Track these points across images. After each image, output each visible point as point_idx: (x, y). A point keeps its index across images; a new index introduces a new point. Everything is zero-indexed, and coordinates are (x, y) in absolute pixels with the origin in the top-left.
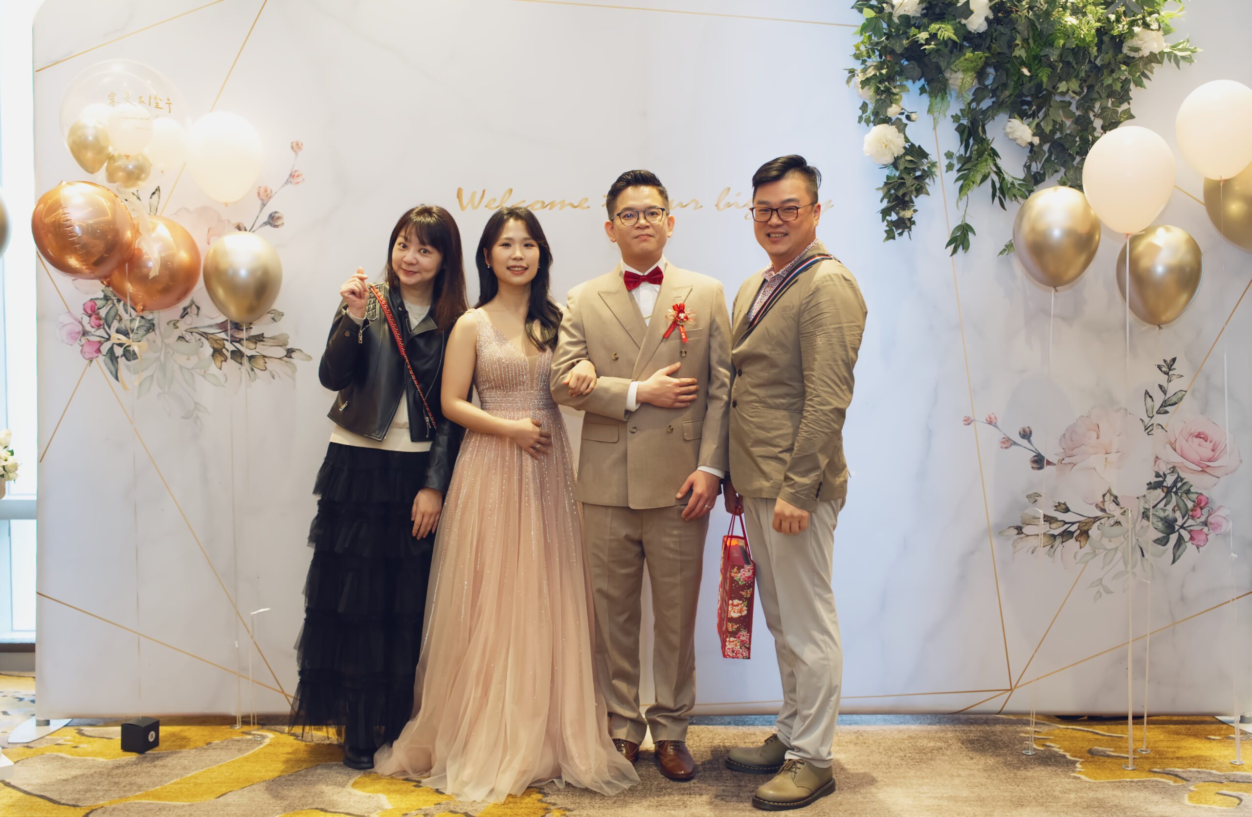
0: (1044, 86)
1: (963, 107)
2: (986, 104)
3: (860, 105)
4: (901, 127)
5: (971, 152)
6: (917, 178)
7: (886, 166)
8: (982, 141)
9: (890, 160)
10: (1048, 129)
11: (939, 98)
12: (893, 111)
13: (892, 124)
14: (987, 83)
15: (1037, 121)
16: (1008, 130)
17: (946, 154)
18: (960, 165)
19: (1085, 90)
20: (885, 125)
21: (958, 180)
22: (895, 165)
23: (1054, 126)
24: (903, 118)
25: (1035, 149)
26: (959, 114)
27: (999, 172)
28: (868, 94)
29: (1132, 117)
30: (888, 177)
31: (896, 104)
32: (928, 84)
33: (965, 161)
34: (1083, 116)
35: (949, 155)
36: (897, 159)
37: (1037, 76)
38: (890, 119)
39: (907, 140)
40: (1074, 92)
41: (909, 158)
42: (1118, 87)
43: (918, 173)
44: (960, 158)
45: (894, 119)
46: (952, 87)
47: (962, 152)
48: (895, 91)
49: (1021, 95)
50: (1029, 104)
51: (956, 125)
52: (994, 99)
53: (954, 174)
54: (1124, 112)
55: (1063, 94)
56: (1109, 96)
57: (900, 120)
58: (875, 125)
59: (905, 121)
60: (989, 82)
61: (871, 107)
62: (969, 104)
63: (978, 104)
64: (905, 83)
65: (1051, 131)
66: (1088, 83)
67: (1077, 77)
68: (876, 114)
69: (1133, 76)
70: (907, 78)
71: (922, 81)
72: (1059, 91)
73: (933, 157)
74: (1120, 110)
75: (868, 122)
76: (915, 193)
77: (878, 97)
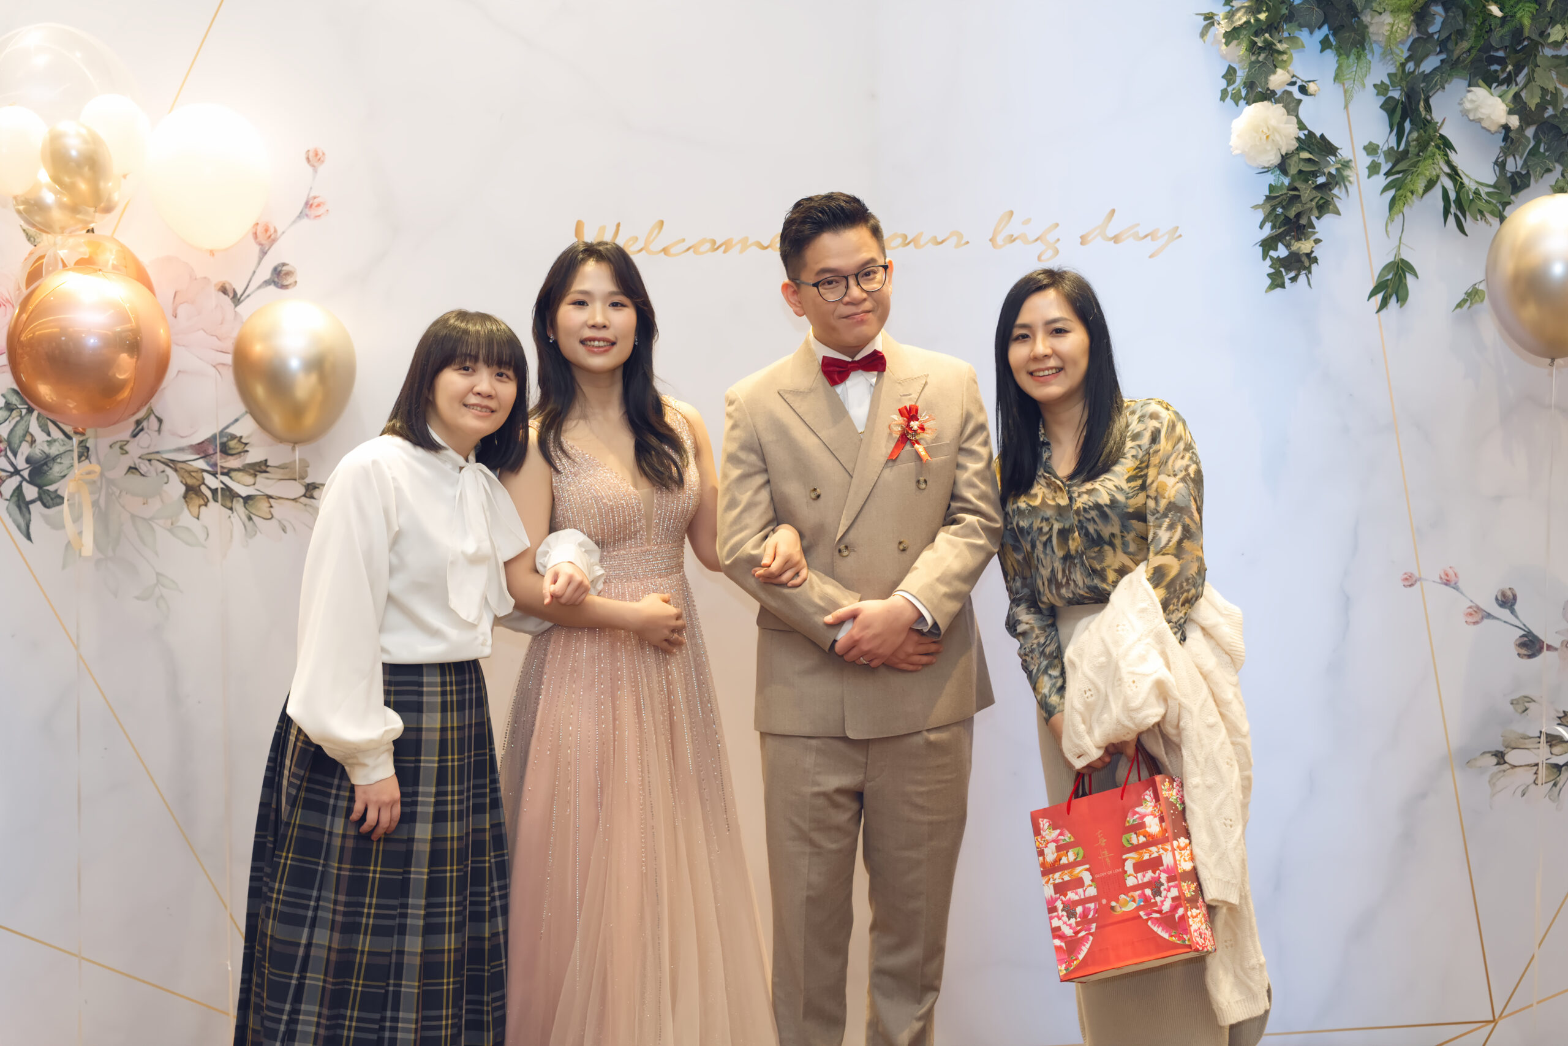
0: (1526, 33)
1: (1393, 70)
2: (1430, 64)
3: (1224, 72)
4: (1292, 105)
5: (1407, 143)
6: (1319, 188)
7: (1267, 170)
8: (1425, 125)
9: (1275, 160)
10: (1533, 102)
11: (1352, 57)
12: (1277, 80)
13: (1277, 102)
14: (1431, 30)
15: (1514, 89)
16: (1468, 106)
17: (1365, 148)
18: (1390, 165)
20: (1266, 103)
21: (1386, 189)
22: (1282, 167)
23: (1543, 98)
24: (1295, 90)
25: (1512, 135)
26: (1387, 81)
27: (1454, 174)
28: (1237, 53)
30: (1272, 188)
31: (1282, 68)
32: (1334, 35)
33: (1398, 158)
35: (1371, 149)
36: (1285, 158)
37: (1513, 16)
38: (1273, 93)
39: (1301, 126)
41: (1305, 155)
43: (1321, 180)
44: (1389, 153)
45: (1279, 93)
46: (1374, 38)
47: (1393, 142)
48: (1280, 47)
49: (1488, 48)
50: (1501, 62)
51: (1382, 99)
52: (1443, 56)
53: (1380, 180)
55: (1557, 44)
57: (1290, 93)
58: (1248, 103)
59: (1297, 95)
60: (1434, 28)
61: (1241, 74)
62: (1403, 65)
63: (1417, 65)
64: (1296, 34)
65: (1538, 105)
68: (1250, 85)
70: (1300, 26)
71: (1325, 30)
72: (1551, 39)
73: (1345, 153)
75: (1236, 98)
76: (1316, 212)
77: (1253, 58)
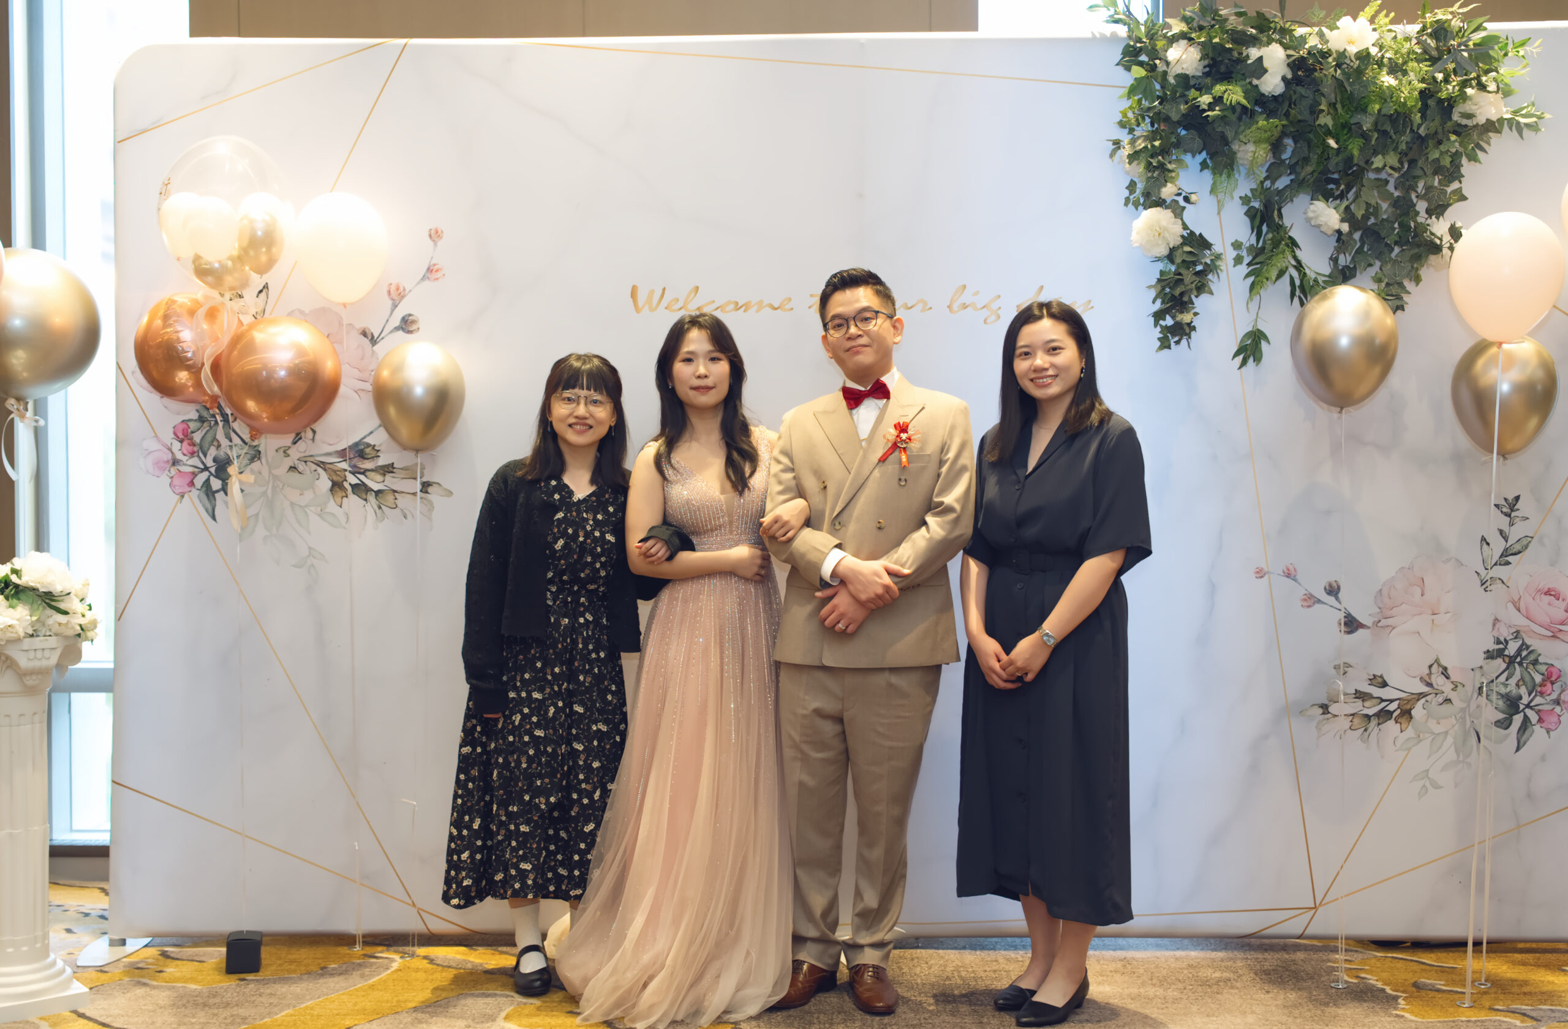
0: (1355, 161)
1: (1254, 186)
2: (1282, 182)
3: (1127, 184)
4: (1178, 211)
5: (1264, 242)
6: (1198, 273)
7: (1159, 259)
8: (1278, 228)
9: (1163, 251)
10: (1359, 213)
11: (1224, 176)
12: (1168, 191)
13: (1167, 208)
14: (1284, 157)
15: (1345, 203)
16: (1311, 215)
17: (1232, 244)
18: (1250, 258)
19: (1406, 166)
20: (1158, 209)
21: (1247, 276)
22: (1170, 257)
23: (1367, 210)
24: (1180, 199)
25: (1343, 237)
26: (1250, 195)
27: (1299, 266)
28: (1138, 170)
29: (1464, 198)
30: (1162, 273)
31: (1171, 183)
32: (1211, 158)
33: (1257, 253)
34: (1403, 197)
35: (1237, 245)
36: (1172, 250)
37: (1346, 148)
38: (1164, 201)
39: (1185, 227)
40: (1391, 168)
41: (1187, 249)
42: (1446, 161)
43: (1199, 268)
44: (1251, 249)
45: (1168, 201)
46: (1241, 162)
47: (1253, 241)
48: (1170, 167)
49: (1326, 171)
50: (1336, 182)
51: (1246, 208)
52: (1292, 177)
53: (1243, 269)
54: (1454, 192)
55: (1378, 170)
56: (1435, 173)
57: (1177, 202)
58: (1145, 209)
59: (1182, 203)
60: (1286, 156)
61: (1140, 187)
62: (1262, 183)
63: (1273, 183)
64: (1182, 157)
65: (1363, 216)
66: (1410, 157)
67: (1395, 149)
68: (1147, 194)
69: (1466, 148)
70: (1185, 151)
71: (1204, 155)
72: (1374, 166)
73: (1217, 248)
74: (1449, 190)
75: (1136, 205)
76: (1195, 293)
77: (1150, 175)
